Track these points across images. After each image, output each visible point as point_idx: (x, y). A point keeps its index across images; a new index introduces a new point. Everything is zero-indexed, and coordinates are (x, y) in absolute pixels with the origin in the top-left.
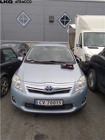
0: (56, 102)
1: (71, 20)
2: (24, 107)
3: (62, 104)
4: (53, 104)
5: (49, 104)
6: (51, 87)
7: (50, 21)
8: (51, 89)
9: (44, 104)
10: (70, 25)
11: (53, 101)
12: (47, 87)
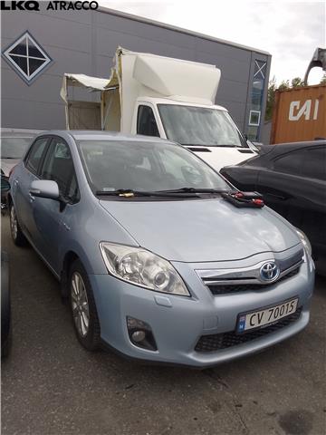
1: (48, 60)
2: (195, 352)
3: (294, 310)
5: (272, 319)
6: (273, 266)
9: (259, 322)
10: (69, 75)
11: (280, 307)
12: (266, 267)
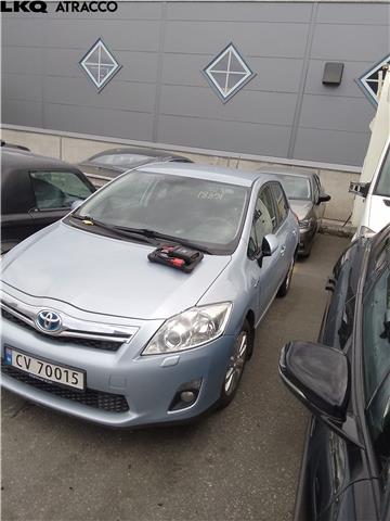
0: (64, 375)
3: (80, 386)
4: (53, 378)
5: (43, 375)
6: (55, 317)
7: (324, 83)
8: (54, 325)
9: (27, 367)
11: (54, 367)
12: (45, 314)
